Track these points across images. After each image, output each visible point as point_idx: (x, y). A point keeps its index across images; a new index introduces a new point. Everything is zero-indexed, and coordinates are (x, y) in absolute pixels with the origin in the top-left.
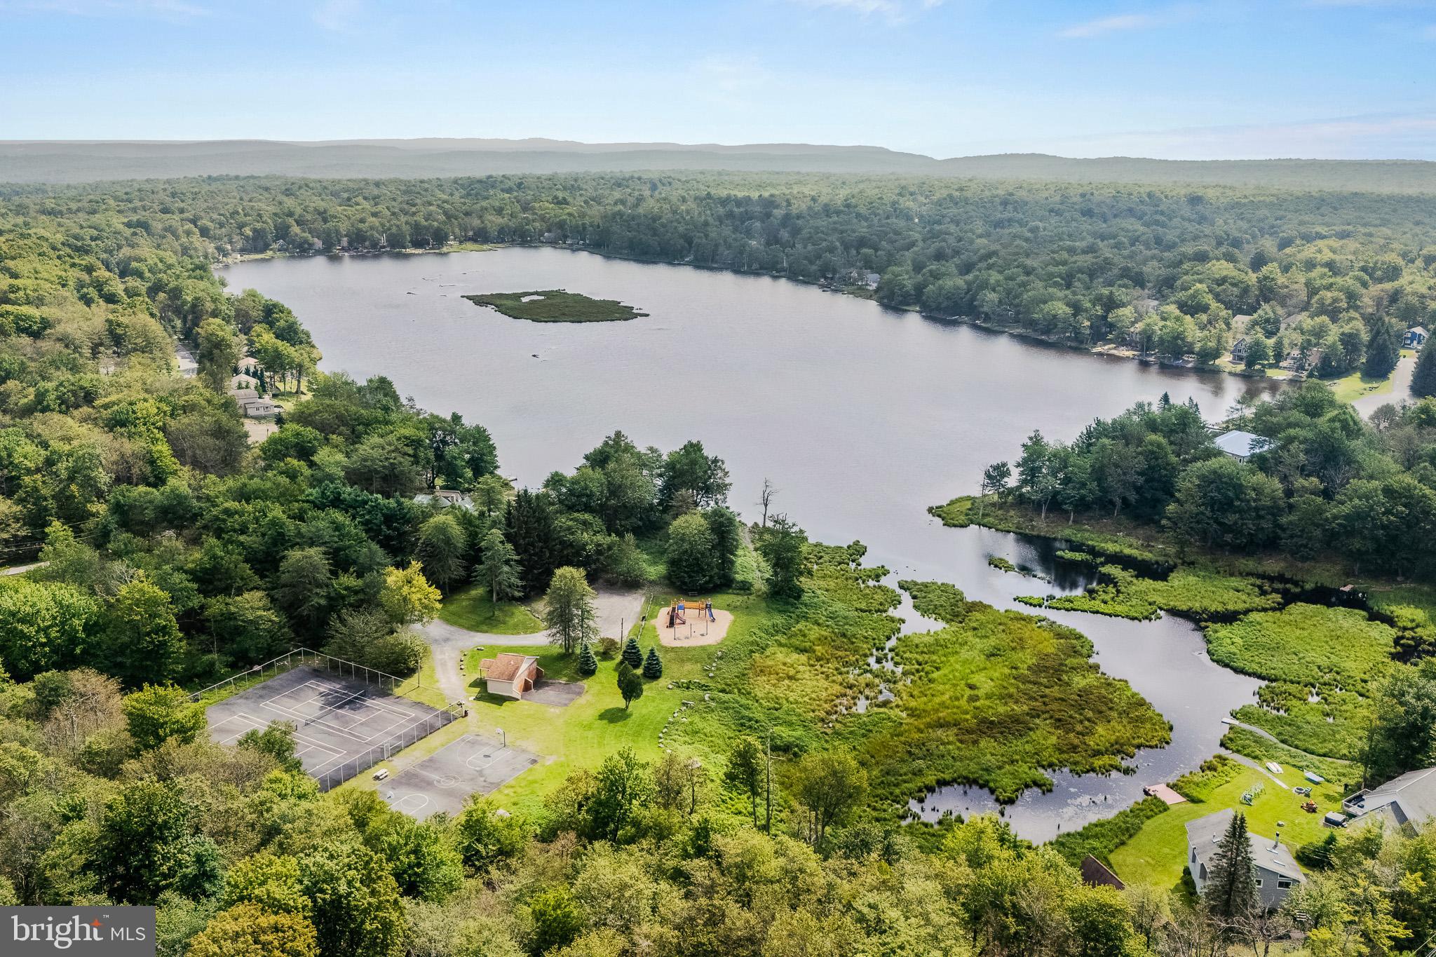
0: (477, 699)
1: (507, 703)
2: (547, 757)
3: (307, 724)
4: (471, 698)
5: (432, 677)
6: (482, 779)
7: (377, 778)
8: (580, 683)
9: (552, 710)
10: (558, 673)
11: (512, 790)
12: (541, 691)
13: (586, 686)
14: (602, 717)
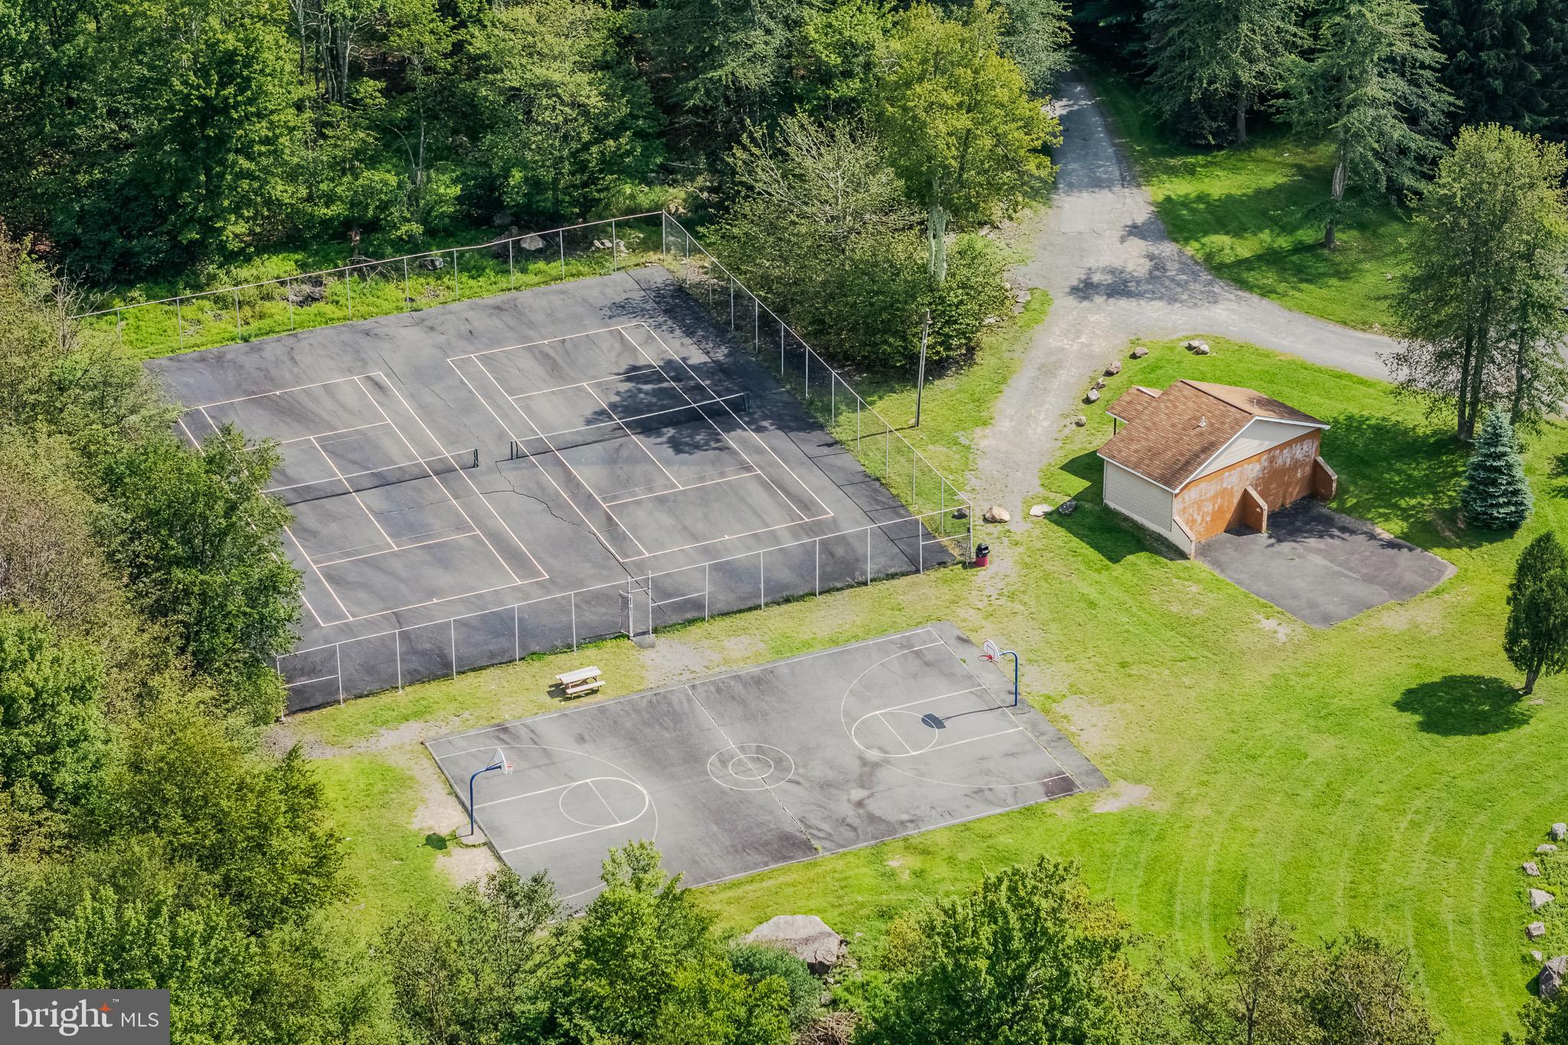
0: (1060, 517)
1: (1140, 560)
2: (1120, 785)
3: (516, 456)
4: (1038, 510)
5: (979, 401)
6: (857, 794)
7: (559, 691)
8: (1438, 554)
9: (1269, 624)
10: (1385, 498)
11: (915, 862)
12: (1286, 547)
13: (1451, 571)
14: (1410, 700)
